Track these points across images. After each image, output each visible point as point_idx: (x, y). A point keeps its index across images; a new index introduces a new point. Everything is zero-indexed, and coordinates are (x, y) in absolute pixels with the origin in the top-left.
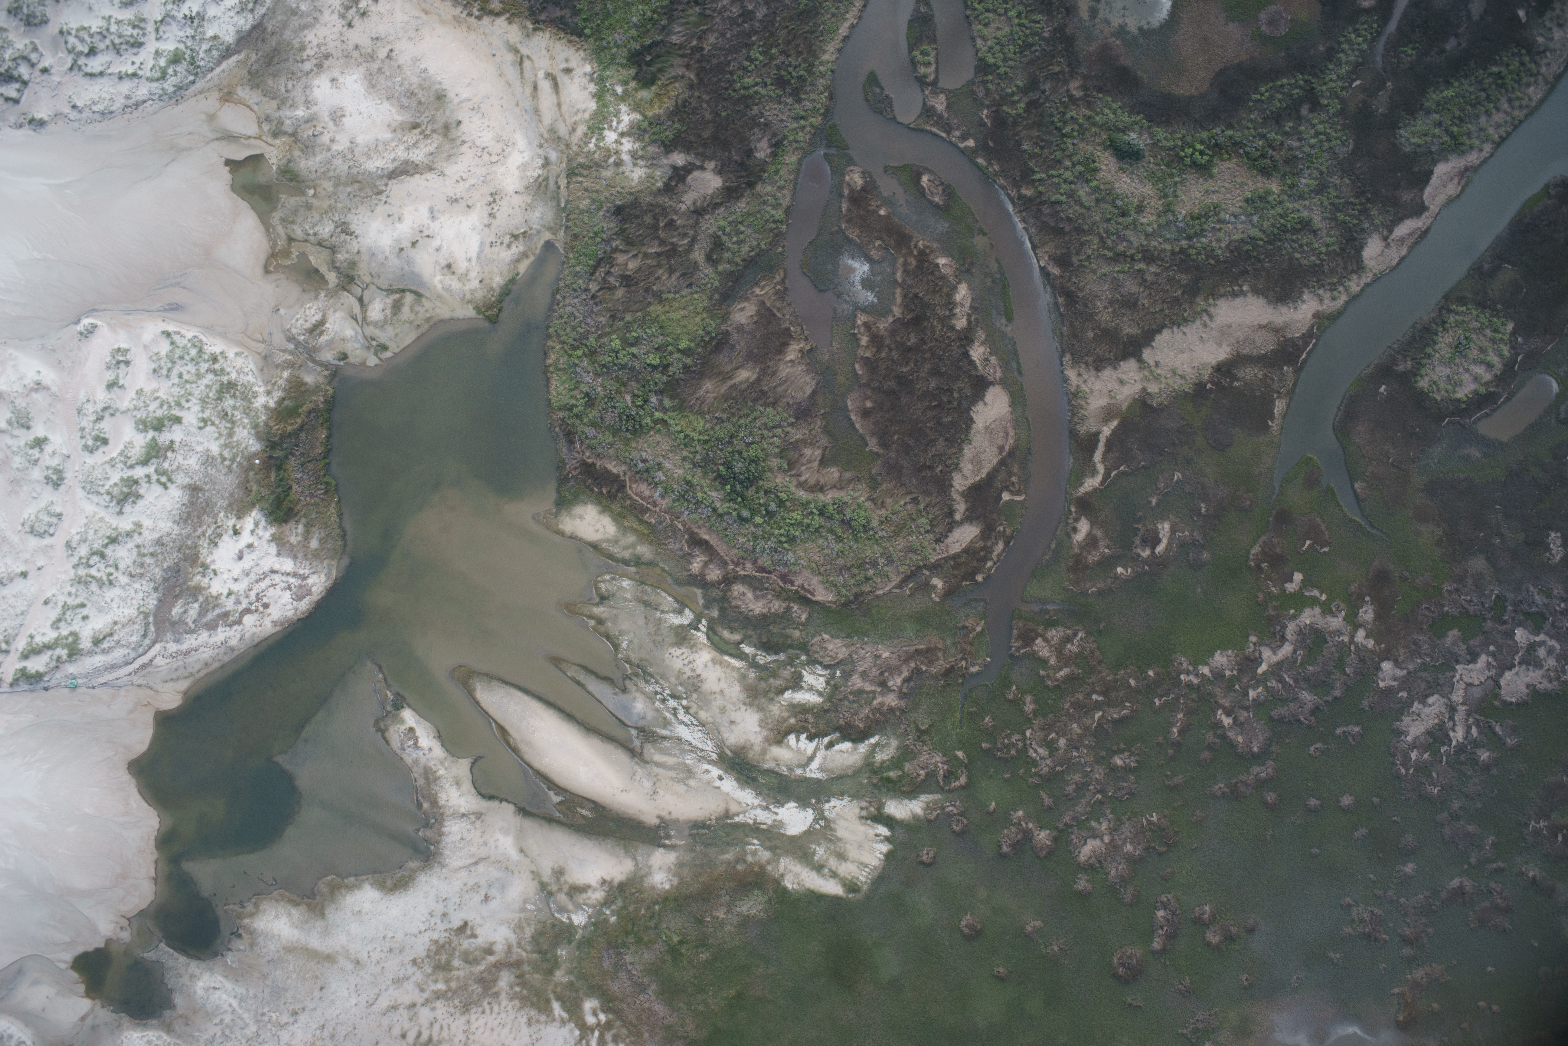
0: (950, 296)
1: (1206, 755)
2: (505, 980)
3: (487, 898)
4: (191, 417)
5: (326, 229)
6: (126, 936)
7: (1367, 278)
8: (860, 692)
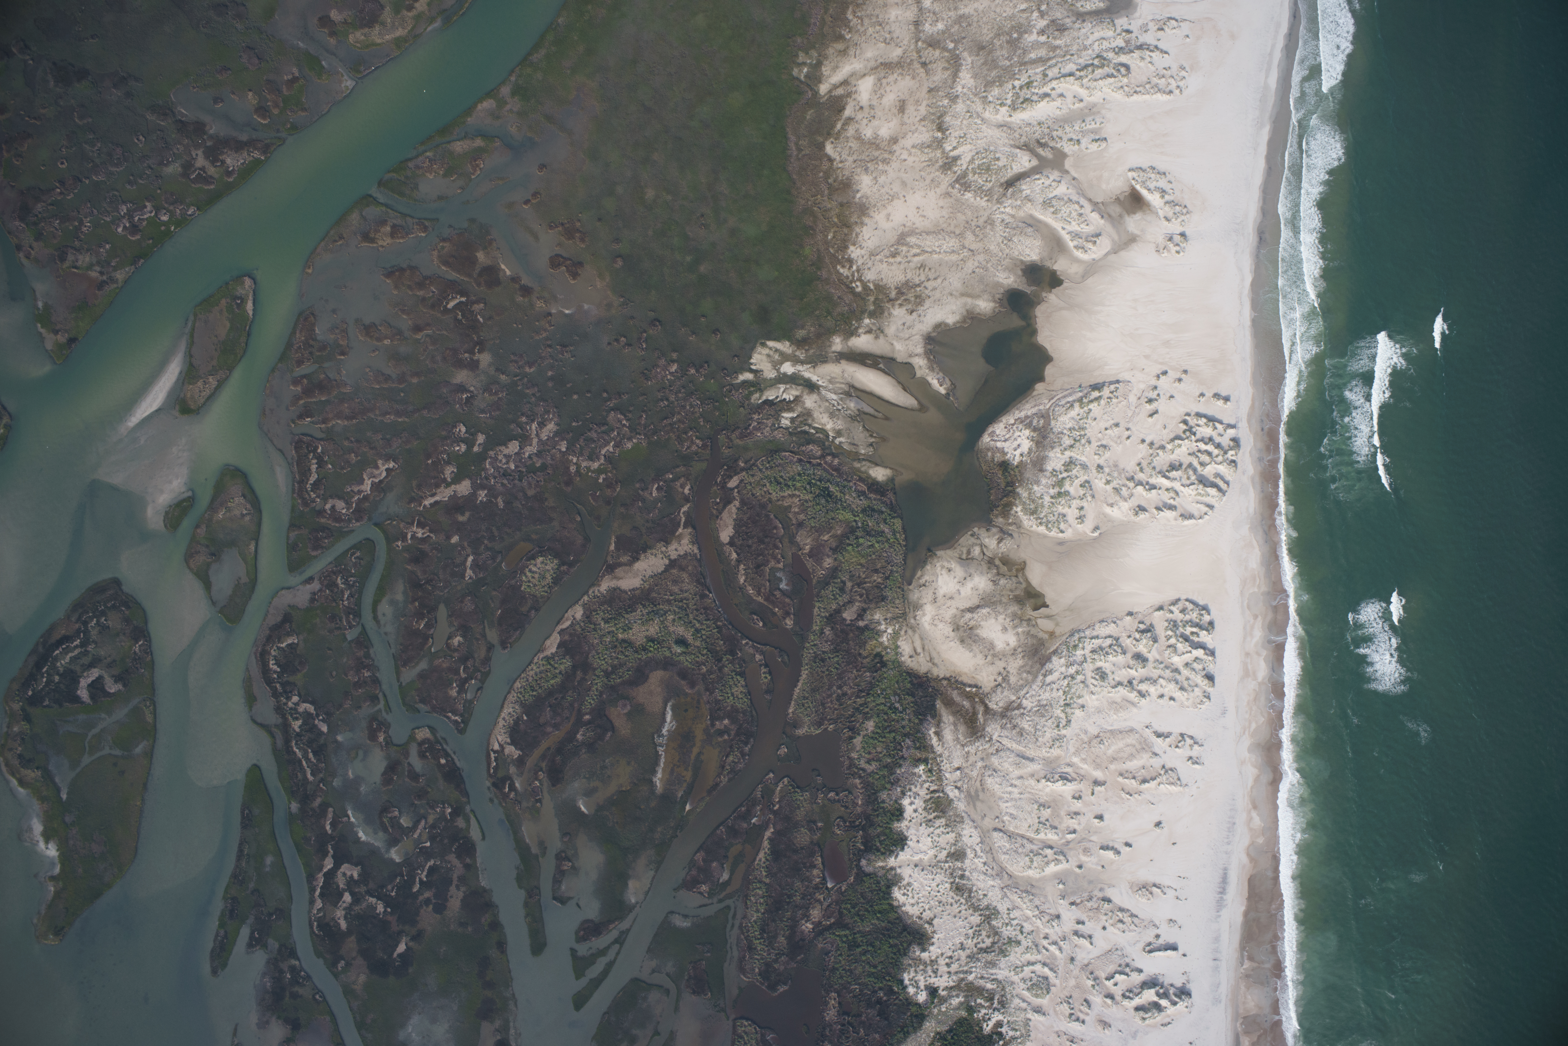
0: (746, 578)
1: (631, 409)
2: (893, 294)
3: (904, 324)
4: (1047, 499)
5: (1003, 582)
6: (1044, 294)
7: (581, 602)
8: (767, 419)
